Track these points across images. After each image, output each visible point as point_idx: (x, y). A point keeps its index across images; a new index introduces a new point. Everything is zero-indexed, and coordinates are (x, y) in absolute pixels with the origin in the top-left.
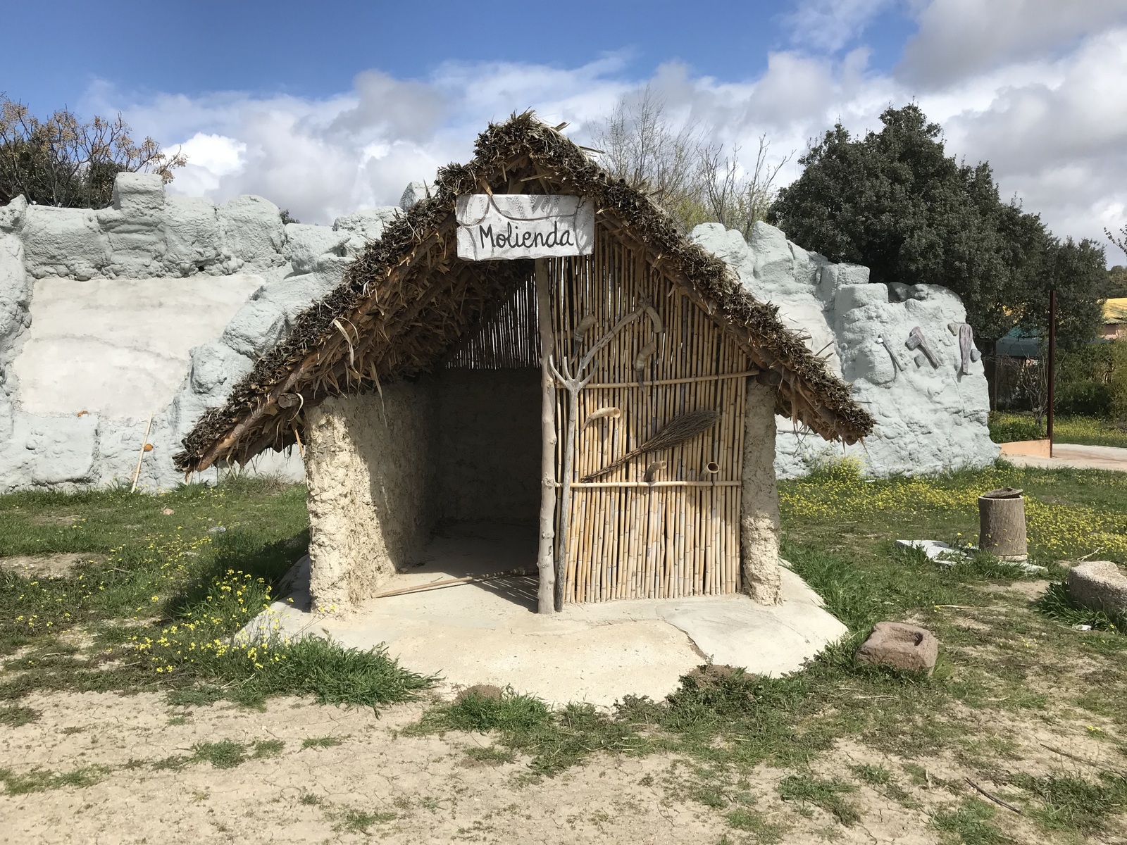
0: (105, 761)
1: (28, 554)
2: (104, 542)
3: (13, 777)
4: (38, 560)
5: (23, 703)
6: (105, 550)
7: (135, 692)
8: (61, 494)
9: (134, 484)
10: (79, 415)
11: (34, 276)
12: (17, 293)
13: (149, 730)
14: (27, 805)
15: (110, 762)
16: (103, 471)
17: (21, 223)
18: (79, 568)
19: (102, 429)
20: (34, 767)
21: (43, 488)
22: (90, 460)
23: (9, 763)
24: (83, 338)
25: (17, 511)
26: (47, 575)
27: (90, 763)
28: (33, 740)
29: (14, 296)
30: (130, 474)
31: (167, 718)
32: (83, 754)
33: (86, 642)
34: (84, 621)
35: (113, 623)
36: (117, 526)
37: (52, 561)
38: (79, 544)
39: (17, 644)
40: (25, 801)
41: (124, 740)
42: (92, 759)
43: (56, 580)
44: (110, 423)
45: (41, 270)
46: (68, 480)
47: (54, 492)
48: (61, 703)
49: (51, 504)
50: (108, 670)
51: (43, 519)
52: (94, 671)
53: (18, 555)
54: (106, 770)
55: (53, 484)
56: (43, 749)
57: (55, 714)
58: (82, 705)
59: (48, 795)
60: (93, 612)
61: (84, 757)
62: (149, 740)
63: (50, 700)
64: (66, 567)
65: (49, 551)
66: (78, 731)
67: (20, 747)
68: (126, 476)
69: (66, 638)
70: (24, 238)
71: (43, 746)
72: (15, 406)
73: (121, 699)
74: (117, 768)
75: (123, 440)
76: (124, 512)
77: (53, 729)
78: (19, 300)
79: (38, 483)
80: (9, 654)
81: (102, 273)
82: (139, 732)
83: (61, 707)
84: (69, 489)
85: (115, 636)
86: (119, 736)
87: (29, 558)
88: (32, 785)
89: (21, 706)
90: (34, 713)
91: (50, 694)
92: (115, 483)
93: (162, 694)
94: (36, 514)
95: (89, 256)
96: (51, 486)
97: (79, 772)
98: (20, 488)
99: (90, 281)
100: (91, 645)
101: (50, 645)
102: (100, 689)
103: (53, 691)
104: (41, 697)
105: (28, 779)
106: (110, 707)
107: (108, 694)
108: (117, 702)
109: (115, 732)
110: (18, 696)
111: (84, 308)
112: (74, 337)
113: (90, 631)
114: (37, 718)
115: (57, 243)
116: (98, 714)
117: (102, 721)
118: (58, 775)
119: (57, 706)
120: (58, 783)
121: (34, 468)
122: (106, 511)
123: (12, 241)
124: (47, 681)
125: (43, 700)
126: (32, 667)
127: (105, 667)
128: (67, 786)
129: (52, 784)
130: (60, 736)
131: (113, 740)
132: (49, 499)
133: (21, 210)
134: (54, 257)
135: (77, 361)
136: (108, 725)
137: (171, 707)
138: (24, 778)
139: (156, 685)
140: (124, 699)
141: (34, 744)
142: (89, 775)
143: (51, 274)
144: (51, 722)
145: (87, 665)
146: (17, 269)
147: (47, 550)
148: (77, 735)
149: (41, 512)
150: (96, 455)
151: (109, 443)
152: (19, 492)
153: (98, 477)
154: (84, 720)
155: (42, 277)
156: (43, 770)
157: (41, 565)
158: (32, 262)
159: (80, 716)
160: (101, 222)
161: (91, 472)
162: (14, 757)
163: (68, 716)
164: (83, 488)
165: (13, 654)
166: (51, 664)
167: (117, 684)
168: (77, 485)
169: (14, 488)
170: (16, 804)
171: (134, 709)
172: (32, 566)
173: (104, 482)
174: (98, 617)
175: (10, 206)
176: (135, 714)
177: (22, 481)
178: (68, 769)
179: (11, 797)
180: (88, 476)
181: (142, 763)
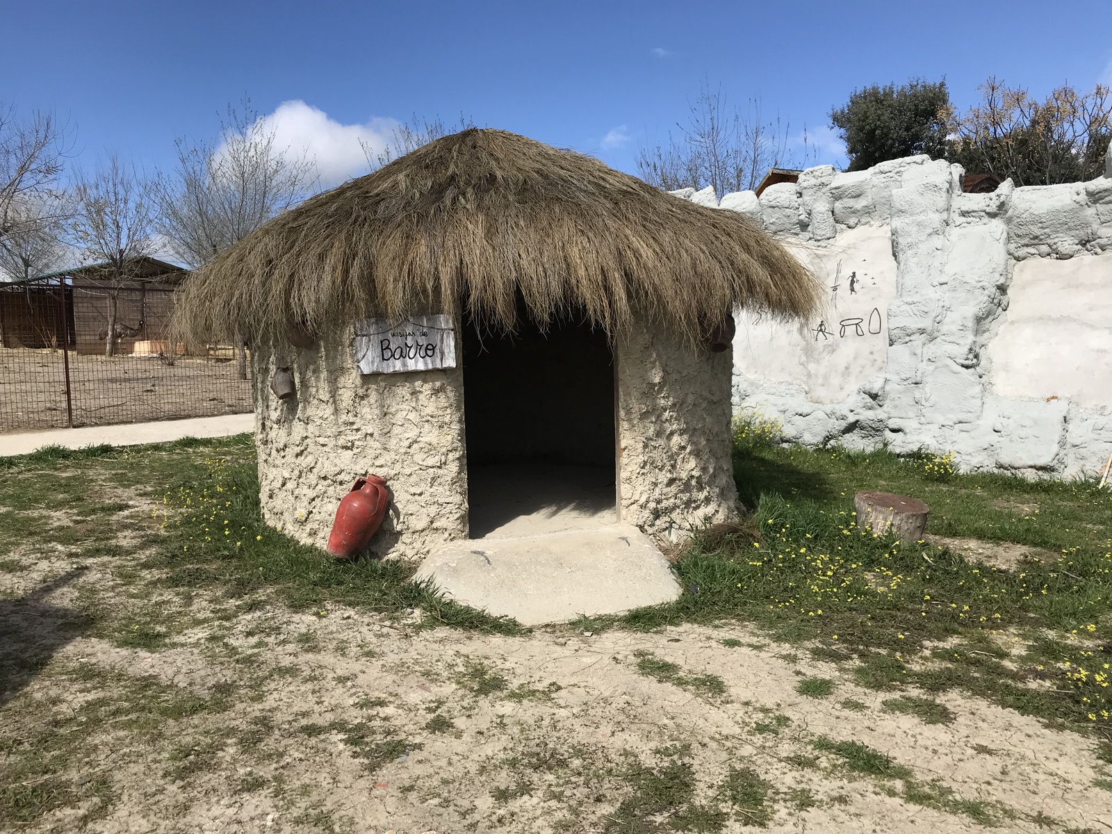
0: (1012, 802)
1: (979, 538)
2: (1057, 539)
3: (913, 781)
4: (988, 546)
5: (941, 699)
6: (1057, 548)
7: (1061, 728)
8: (1023, 480)
9: (1103, 479)
10: (1048, 400)
11: (1015, 258)
12: (997, 276)
13: (1069, 782)
14: (919, 821)
15: (1017, 806)
16: (1069, 460)
17: (1006, 207)
18: (1025, 563)
19: (1071, 415)
20: (935, 777)
21: (1006, 471)
22: (1055, 448)
23: (912, 762)
24: (1060, 320)
25: (979, 492)
26: (991, 564)
27: (994, 798)
28: (941, 745)
29: (994, 280)
30: (1100, 467)
31: (1093, 775)
32: (989, 783)
33: (1019, 650)
34: (1021, 623)
35: (1051, 634)
36: (1076, 523)
37: (1000, 550)
38: (1030, 537)
39: (949, 632)
40: (918, 815)
41: (1037, 784)
42: (997, 793)
43: (1000, 571)
44: (1081, 411)
45: (1022, 252)
46: (1031, 467)
47: (1016, 478)
48: (979, 712)
49: (1012, 490)
50: (1035, 690)
51: (1000, 504)
52: (1020, 685)
53: (970, 537)
54: (1010, 814)
55: (1016, 469)
56: (949, 759)
57: (969, 723)
58: (1000, 723)
59: (943, 818)
60: (1033, 615)
61: (989, 788)
62: (1066, 796)
63: (967, 705)
64: (1013, 559)
65: (1000, 539)
66: (990, 752)
67: (927, 748)
68: (1095, 469)
69: (999, 638)
70: (1009, 221)
71: (950, 756)
72: (986, 388)
73: (1044, 731)
74: (1023, 816)
75: (1095, 429)
76: (1087, 509)
77: (964, 739)
78: (998, 283)
79: (1001, 466)
80: (939, 640)
81: (1087, 250)
82: (1057, 781)
83: (977, 717)
84: (1031, 476)
85: (1051, 651)
86: (1034, 776)
87: (980, 542)
88: (929, 797)
89: (938, 701)
90: (949, 713)
91: (970, 698)
92: (1082, 476)
93: (1093, 741)
94: (995, 497)
95: (1073, 233)
96: (1013, 471)
97: (981, 803)
98: (984, 470)
99: (1073, 258)
100: (1024, 653)
101: (980, 642)
102: (1023, 710)
103: (974, 695)
104: (959, 698)
105: (927, 789)
106: (1029, 736)
107: (1030, 719)
108: (1038, 733)
109: (1029, 769)
110: (938, 690)
111: (1063, 288)
112: (1050, 318)
113: (1025, 637)
114: (951, 720)
115: (1041, 223)
116: (1014, 740)
117: (1017, 750)
118: (958, 797)
119: (973, 714)
120: (956, 807)
121: (999, 451)
122: (1067, 505)
123: (998, 225)
124: (968, 681)
125: (960, 701)
126: (957, 661)
127: (1033, 685)
128: (964, 815)
129: (949, 806)
130: (970, 752)
131: (1026, 780)
132: (1010, 484)
133: (1008, 193)
134: (1036, 237)
135: (1051, 344)
136: (1023, 757)
137: (1101, 762)
138: (923, 786)
139: (1087, 727)
140: (1047, 732)
141: (942, 750)
142: (991, 812)
143: (1033, 255)
144: (964, 731)
145: (1014, 676)
146: (998, 252)
147: (997, 537)
148: (987, 756)
149: (1001, 496)
150: (1062, 444)
151: (1077, 432)
152: (983, 473)
153: (1063, 466)
154: (998, 742)
155: (1024, 259)
156: (945, 784)
157: (988, 553)
158: (1015, 245)
159: (995, 735)
160: (1090, 194)
161: (1056, 461)
162: (919, 757)
163: (982, 730)
164: (1046, 476)
165: (944, 641)
166: (977, 663)
167: (1042, 710)
168: (1040, 473)
169: (978, 468)
170: (910, 814)
171: (1056, 748)
172: (981, 551)
173: (1069, 473)
174: (1037, 623)
175: (997, 191)
176: (1055, 755)
177: (986, 463)
178: (971, 796)
179: (905, 803)
180: (1052, 465)
181: (1053, 822)
